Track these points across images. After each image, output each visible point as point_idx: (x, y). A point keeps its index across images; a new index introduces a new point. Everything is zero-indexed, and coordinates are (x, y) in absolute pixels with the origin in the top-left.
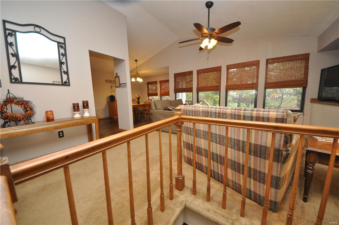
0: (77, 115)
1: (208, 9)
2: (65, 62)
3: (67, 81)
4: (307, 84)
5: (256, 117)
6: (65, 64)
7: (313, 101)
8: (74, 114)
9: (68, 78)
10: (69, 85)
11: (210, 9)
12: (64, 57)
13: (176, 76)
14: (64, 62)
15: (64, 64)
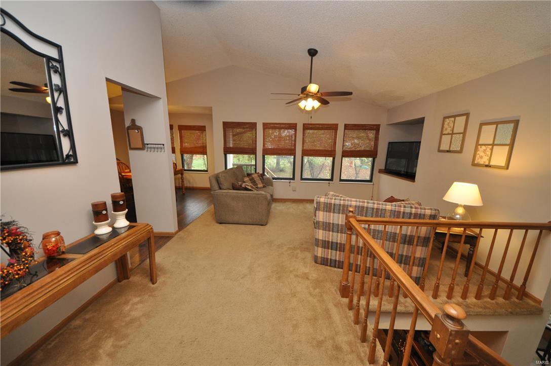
0: (103, 230)
1: (310, 57)
2: (63, 106)
3: (71, 153)
4: (377, 154)
5: (415, 214)
6: (64, 112)
7: (381, 171)
8: (96, 228)
9: (73, 147)
10: (76, 162)
11: (313, 58)
12: (62, 95)
13: (227, 125)
14: (61, 108)
15: (61, 113)
